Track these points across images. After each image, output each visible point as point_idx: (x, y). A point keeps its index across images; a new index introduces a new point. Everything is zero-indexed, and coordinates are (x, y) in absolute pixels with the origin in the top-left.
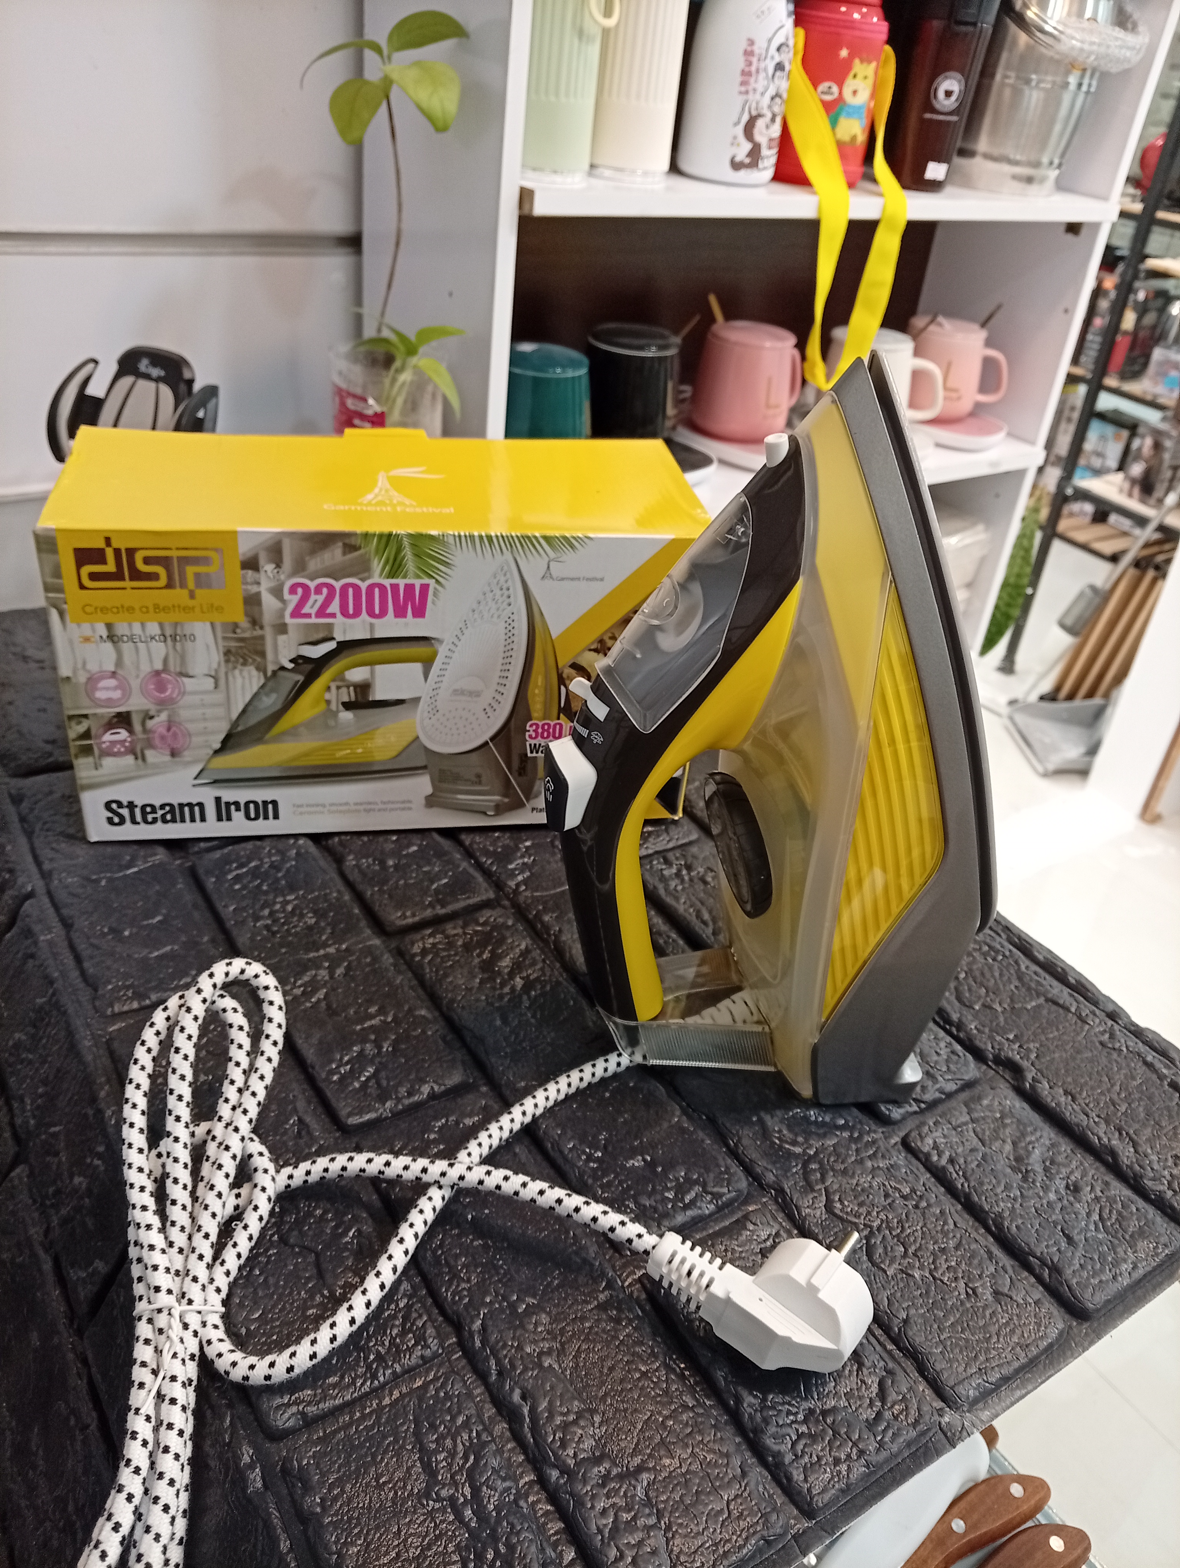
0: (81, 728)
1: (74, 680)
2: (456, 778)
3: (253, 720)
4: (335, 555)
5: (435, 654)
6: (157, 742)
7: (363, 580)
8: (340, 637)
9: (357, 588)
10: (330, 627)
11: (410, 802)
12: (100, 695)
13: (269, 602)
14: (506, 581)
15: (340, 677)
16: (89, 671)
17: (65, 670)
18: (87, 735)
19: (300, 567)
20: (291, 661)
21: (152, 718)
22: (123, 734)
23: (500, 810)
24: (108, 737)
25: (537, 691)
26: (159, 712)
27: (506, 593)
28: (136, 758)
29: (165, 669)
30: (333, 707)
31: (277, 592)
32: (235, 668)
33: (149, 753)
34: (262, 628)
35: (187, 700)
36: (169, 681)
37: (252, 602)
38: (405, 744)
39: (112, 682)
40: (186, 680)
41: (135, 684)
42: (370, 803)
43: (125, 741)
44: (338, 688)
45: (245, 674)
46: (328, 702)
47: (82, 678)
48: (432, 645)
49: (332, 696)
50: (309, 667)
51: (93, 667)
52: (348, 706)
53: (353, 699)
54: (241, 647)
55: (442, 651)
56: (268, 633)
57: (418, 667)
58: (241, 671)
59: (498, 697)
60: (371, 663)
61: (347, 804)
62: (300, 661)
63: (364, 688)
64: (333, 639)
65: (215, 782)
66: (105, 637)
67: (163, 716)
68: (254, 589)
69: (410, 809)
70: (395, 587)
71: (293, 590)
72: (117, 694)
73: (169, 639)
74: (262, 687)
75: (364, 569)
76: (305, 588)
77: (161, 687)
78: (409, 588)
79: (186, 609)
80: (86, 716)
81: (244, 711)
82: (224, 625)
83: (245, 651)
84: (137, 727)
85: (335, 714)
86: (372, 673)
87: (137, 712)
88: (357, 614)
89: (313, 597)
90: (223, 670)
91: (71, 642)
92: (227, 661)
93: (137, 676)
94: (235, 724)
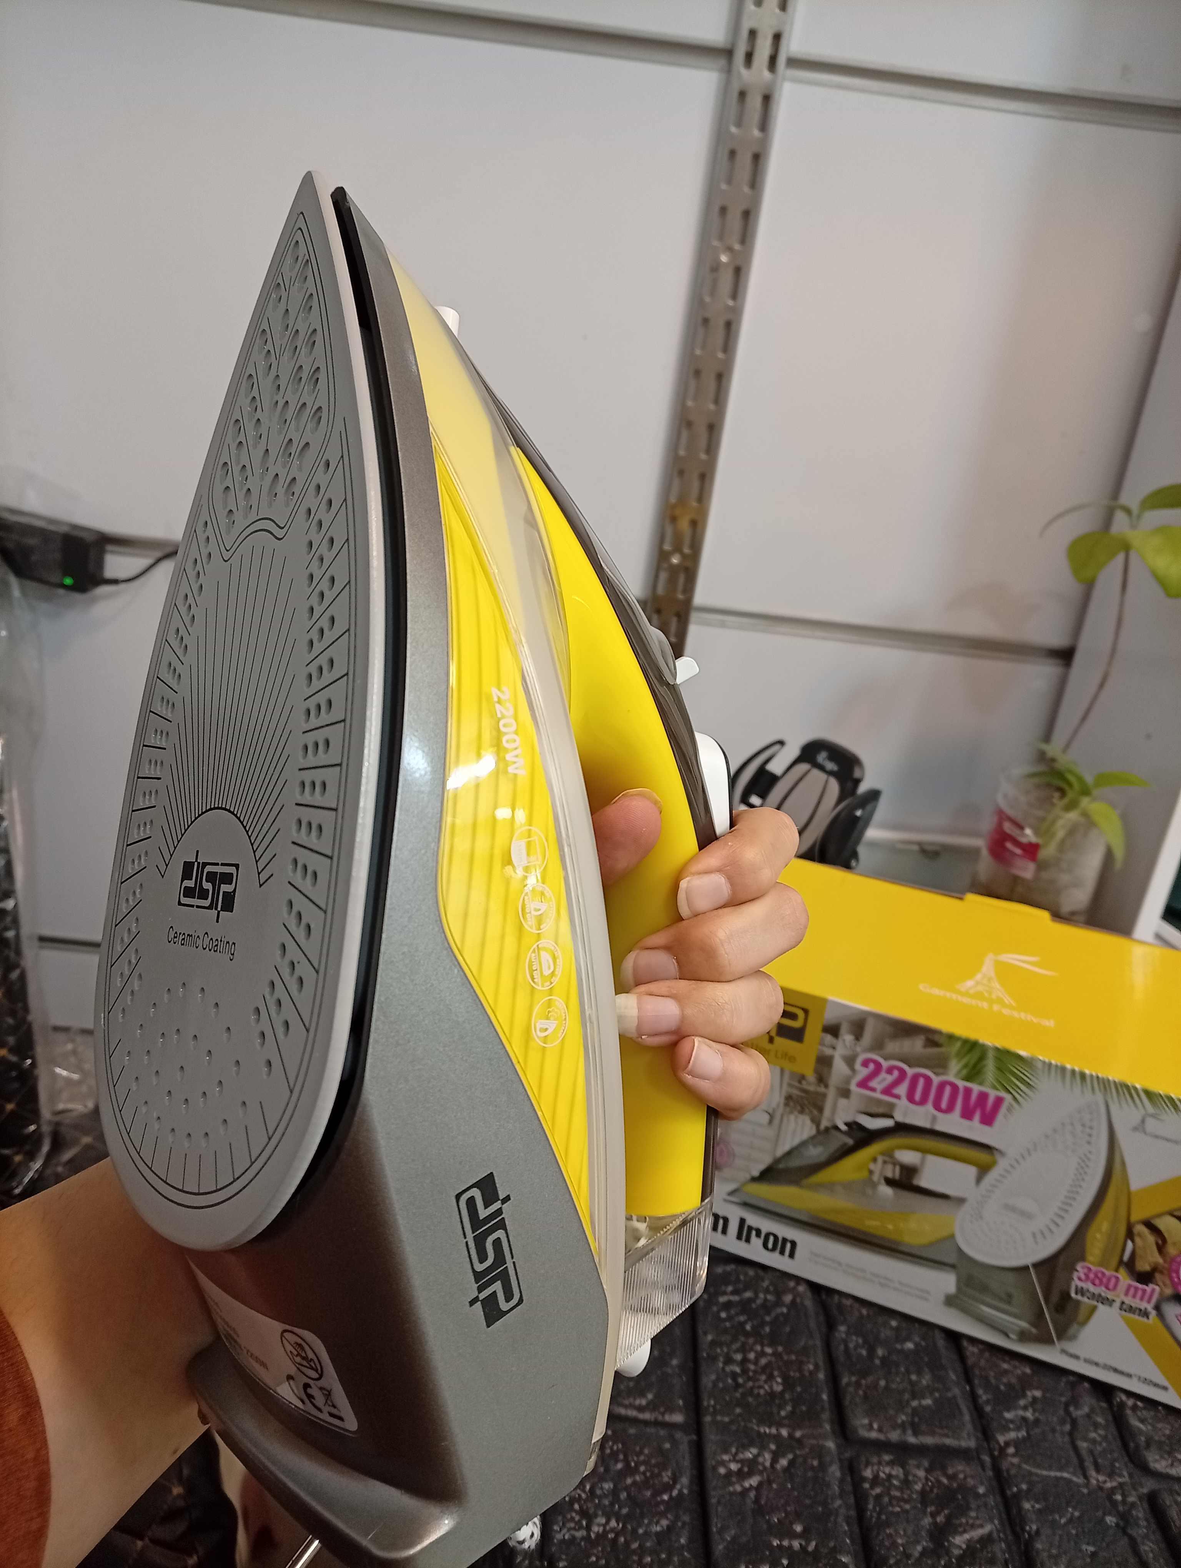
2: (984, 1289)
3: (795, 1163)
4: (916, 1046)
5: (994, 1164)
7: (937, 1075)
8: (899, 1117)
9: (928, 1081)
10: (892, 1106)
11: (929, 1293)
13: (839, 1067)
14: (1091, 1120)
15: (889, 1154)
19: (878, 1045)
20: (846, 1124)
23: (1023, 1337)
25: (1098, 1236)
27: (1088, 1130)
30: (875, 1178)
31: (850, 1061)
32: (791, 1112)
34: (826, 1086)
37: (824, 1062)
38: (938, 1237)
42: (886, 1281)
44: (885, 1162)
45: (800, 1121)
48: (992, 1154)
49: (877, 1168)
50: (860, 1135)
52: (890, 1182)
53: (897, 1177)
54: (802, 1097)
55: (1002, 1164)
56: (831, 1093)
57: (972, 1170)
58: (797, 1117)
59: (1053, 1227)
60: (924, 1151)
61: (864, 1271)
62: (854, 1127)
63: (910, 1171)
64: (892, 1117)
65: (745, 1204)
68: (828, 1052)
69: (927, 1299)
70: (968, 1091)
71: (865, 1064)
74: (812, 1138)
75: (940, 1065)
76: (878, 1066)
78: (983, 1096)
81: (789, 1154)
82: (793, 1074)
83: (806, 1102)
85: (874, 1186)
86: (923, 1161)
88: (923, 1101)
89: (883, 1075)
90: (780, 1111)
92: (786, 1105)
94: (777, 1161)
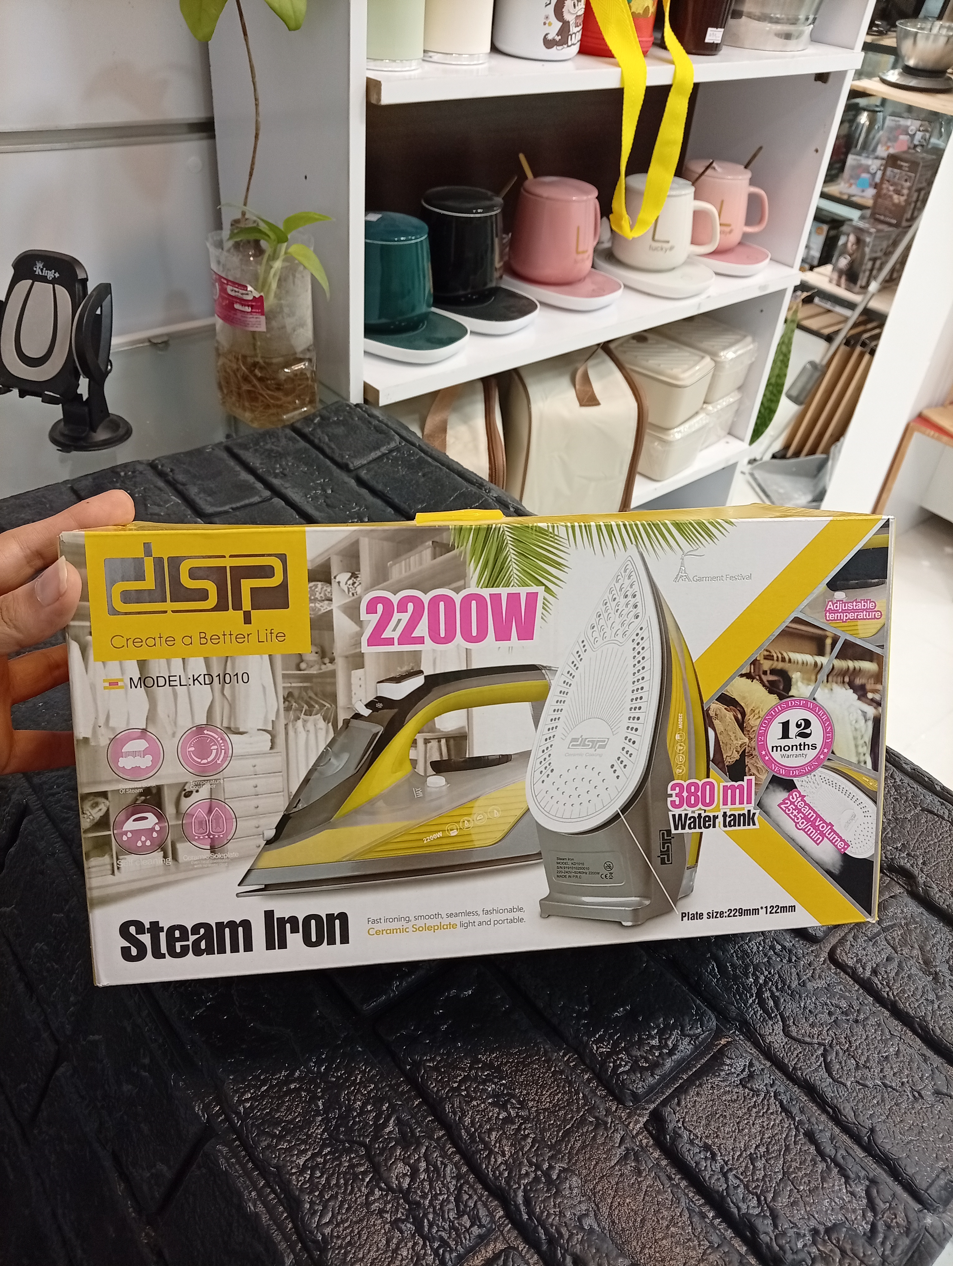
0: (96, 814)
1: (93, 743)
2: (579, 872)
3: (317, 793)
4: (423, 560)
5: (548, 688)
6: (194, 831)
7: (457, 590)
8: (427, 673)
9: (449, 602)
10: (417, 655)
11: (521, 909)
12: (126, 763)
13: (342, 624)
15: (428, 726)
16: (113, 729)
17: (82, 729)
18: (103, 823)
19: (381, 576)
20: (369, 705)
21: (188, 795)
22: (151, 820)
23: (638, 918)
24: (130, 825)
26: (198, 785)
27: (632, 601)
28: (165, 856)
29: (210, 723)
30: (420, 769)
31: (352, 611)
32: (297, 718)
33: (181, 847)
34: (332, 661)
35: (235, 767)
36: (214, 741)
37: (322, 625)
38: (512, 820)
39: (141, 745)
40: (234, 737)
41: (170, 745)
42: (468, 914)
43: (153, 829)
44: (426, 741)
45: (310, 726)
46: (414, 762)
47: (104, 741)
48: (543, 677)
49: (419, 753)
50: (389, 713)
51: (118, 723)
52: (438, 767)
53: (445, 757)
54: (305, 688)
56: (340, 666)
57: (527, 707)
58: (305, 721)
59: (629, 747)
60: (468, 706)
61: (437, 915)
62: (380, 705)
63: (458, 740)
64: (421, 672)
65: (267, 888)
66: (136, 680)
67: (204, 792)
68: (324, 607)
69: (521, 920)
70: (496, 598)
71: (371, 609)
72: (146, 762)
73: (216, 680)
74: (330, 745)
75: (458, 576)
76: (386, 602)
77: (203, 750)
78: (514, 598)
79: (240, 638)
80: (104, 794)
81: (307, 780)
82: (285, 657)
83: (312, 694)
84: (170, 809)
85: (422, 780)
86: (469, 719)
87: (170, 786)
88: (449, 639)
89: (396, 616)
90: (282, 721)
91: (93, 687)
92: (288, 709)
93: (174, 735)
94: (295, 799)
